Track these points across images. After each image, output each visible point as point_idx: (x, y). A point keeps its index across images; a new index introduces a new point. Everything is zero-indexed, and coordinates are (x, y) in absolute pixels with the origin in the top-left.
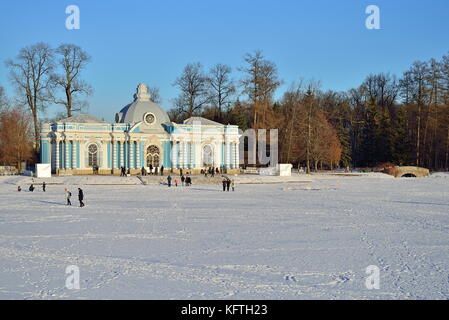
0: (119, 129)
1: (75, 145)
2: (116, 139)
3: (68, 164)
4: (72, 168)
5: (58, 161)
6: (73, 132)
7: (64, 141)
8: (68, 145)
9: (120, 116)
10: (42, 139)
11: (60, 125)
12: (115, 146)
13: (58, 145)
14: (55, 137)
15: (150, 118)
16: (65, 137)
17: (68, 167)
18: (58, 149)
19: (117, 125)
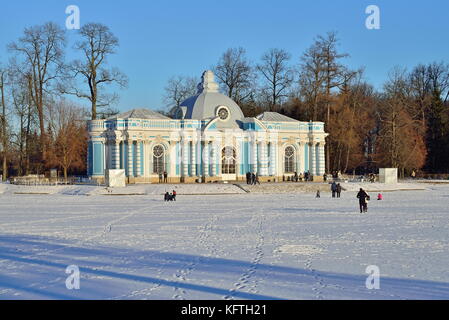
0: (189, 126)
1: (139, 147)
2: (187, 139)
3: (131, 170)
4: (136, 176)
5: (118, 166)
6: (137, 130)
7: (126, 142)
8: (131, 147)
9: (184, 110)
10: (93, 140)
11: (120, 121)
12: (186, 147)
13: (118, 147)
14: (115, 136)
15: (223, 113)
16: (127, 136)
17: (131, 174)
18: (118, 151)
19: (188, 122)
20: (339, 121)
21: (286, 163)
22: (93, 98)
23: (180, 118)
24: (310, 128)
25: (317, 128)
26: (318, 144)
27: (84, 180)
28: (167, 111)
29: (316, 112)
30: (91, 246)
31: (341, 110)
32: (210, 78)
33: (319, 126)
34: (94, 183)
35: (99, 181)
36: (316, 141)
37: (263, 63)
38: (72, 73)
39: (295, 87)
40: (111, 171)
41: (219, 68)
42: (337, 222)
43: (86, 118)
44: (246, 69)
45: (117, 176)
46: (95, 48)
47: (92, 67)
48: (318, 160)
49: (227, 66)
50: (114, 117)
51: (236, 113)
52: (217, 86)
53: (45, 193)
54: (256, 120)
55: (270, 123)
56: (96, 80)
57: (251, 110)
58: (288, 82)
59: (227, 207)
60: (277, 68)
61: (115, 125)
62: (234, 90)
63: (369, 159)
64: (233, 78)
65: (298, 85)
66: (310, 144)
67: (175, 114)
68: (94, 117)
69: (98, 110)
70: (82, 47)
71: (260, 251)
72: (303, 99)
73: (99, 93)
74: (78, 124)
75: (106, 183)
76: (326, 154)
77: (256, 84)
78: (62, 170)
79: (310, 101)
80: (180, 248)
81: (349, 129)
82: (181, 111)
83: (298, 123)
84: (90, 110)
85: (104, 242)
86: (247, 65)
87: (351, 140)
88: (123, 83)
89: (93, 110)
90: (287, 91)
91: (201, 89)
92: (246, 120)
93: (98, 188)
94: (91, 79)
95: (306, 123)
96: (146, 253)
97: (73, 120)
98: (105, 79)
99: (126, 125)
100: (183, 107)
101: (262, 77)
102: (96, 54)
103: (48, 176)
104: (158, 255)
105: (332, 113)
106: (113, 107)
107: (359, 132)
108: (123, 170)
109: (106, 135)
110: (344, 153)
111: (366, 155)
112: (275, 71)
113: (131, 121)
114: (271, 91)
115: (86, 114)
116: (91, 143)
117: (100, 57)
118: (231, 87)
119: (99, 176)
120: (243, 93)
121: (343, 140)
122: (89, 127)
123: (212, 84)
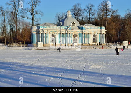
0: (63, 28)
1: (47, 35)
2: (62, 32)
3: (45, 42)
4: (46, 44)
5: (41, 41)
6: (46, 29)
7: (43, 33)
8: (44, 34)
9: (61, 23)
10: (33, 32)
11: (41, 27)
12: (62, 35)
13: (40, 35)
14: (40, 31)
15: (73, 24)
16: (43, 31)
17: (45, 43)
18: (40, 36)
19: (62, 27)
20: (110, 26)
21: (93, 40)
22: (33, 20)
23: (60, 25)
24: (101, 29)
25: (103, 29)
26: (103, 34)
27: (30, 45)
28: (56, 23)
29: (103, 24)
30: (32, 66)
31: (111, 23)
32: (69, 13)
33: (104, 28)
34: (33, 46)
35: (35, 46)
36: (103, 33)
37: (86, 8)
38: (26, 12)
39: (96, 16)
40: (38, 42)
41: (72, 10)
42: (109, 58)
43: (30, 26)
44: (81, 10)
45: (40, 44)
46: (33, 4)
47: (32, 10)
48: (103, 39)
49: (75, 9)
50: (39, 25)
51: (77, 24)
52: (71, 15)
53: (18, 49)
54: (84, 26)
55: (88, 27)
56: (34, 14)
57: (82, 23)
58: (94, 14)
59: (75, 53)
60: (90, 10)
61: (40, 28)
62: (77, 16)
63: (119, 38)
64: (77, 13)
65: (97, 15)
66: (101, 34)
67: (58, 24)
68: (33, 25)
69: (34, 23)
70: (29, 3)
71: (85, 67)
72: (99, 19)
73: (35, 18)
74: (28, 28)
75: (37, 46)
76: (106, 37)
77: (84, 15)
78: (23, 42)
79: (101, 20)
80: (60, 66)
81: (113, 29)
82: (60, 23)
83: (97, 27)
84: (32, 23)
85: (36, 64)
86: (81, 9)
87: (114, 32)
88: (42, 15)
89: (33, 23)
90: (94, 17)
91: (66, 16)
92: (81, 26)
93: (34, 48)
94: (32, 13)
95: (100, 27)
96: (50, 68)
97: (26, 26)
98: (36, 13)
99: (43, 28)
100: (61, 22)
101: (86, 12)
102: (33, 5)
103: (19, 44)
104: (53, 68)
105: (108, 24)
106: (39, 22)
107: (116, 30)
108: (42, 42)
109: (37, 31)
110: (112, 36)
111: (118, 37)
112: (90, 11)
113: (45, 26)
114: (88, 17)
115: (30, 24)
116: (32, 33)
117: (35, 7)
118: (76, 16)
119: (35, 44)
120: (80, 18)
121: (111, 32)
122: (31, 28)
123: (70, 15)
